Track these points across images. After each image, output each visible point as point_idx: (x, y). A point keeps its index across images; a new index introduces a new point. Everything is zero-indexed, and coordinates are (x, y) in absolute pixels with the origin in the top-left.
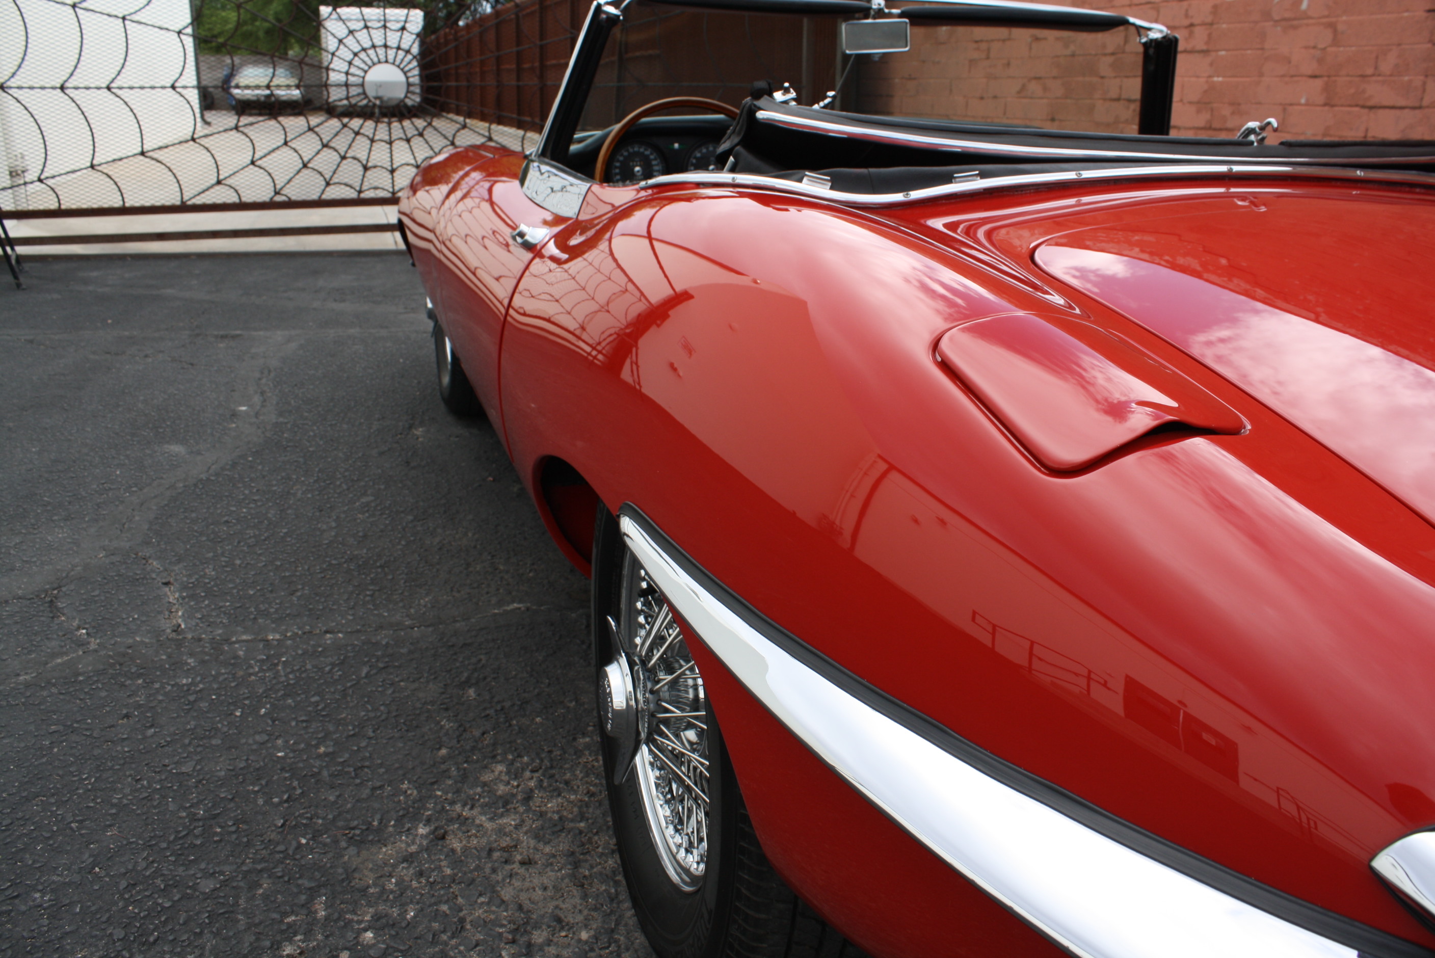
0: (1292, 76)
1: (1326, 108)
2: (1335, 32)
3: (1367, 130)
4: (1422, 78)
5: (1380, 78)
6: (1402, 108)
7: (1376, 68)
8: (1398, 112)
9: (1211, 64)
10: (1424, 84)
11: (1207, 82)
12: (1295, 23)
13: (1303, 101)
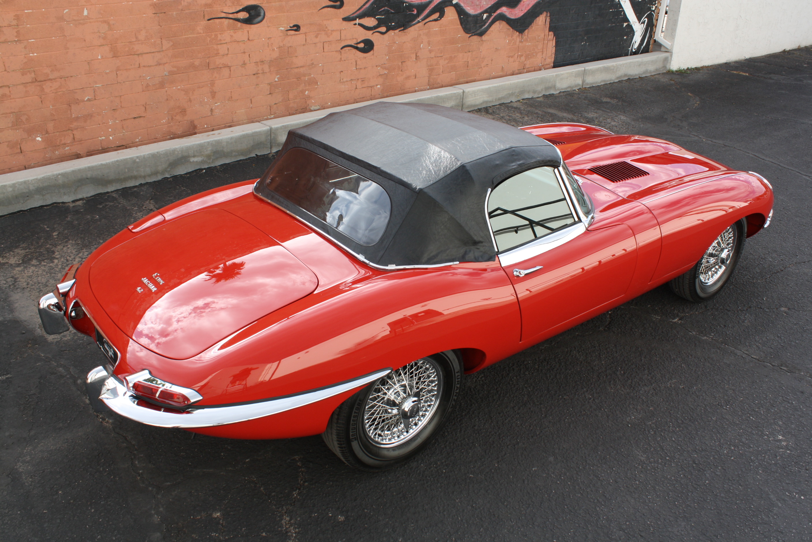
0: (88, 47)
1: (114, 58)
2: (108, 24)
3: (139, 64)
4: (160, 39)
5: (139, 42)
6: (153, 52)
7: (136, 38)
8: (153, 54)
9: (25, 48)
10: (162, 42)
11: (25, 57)
12: (82, 21)
13: (99, 57)
